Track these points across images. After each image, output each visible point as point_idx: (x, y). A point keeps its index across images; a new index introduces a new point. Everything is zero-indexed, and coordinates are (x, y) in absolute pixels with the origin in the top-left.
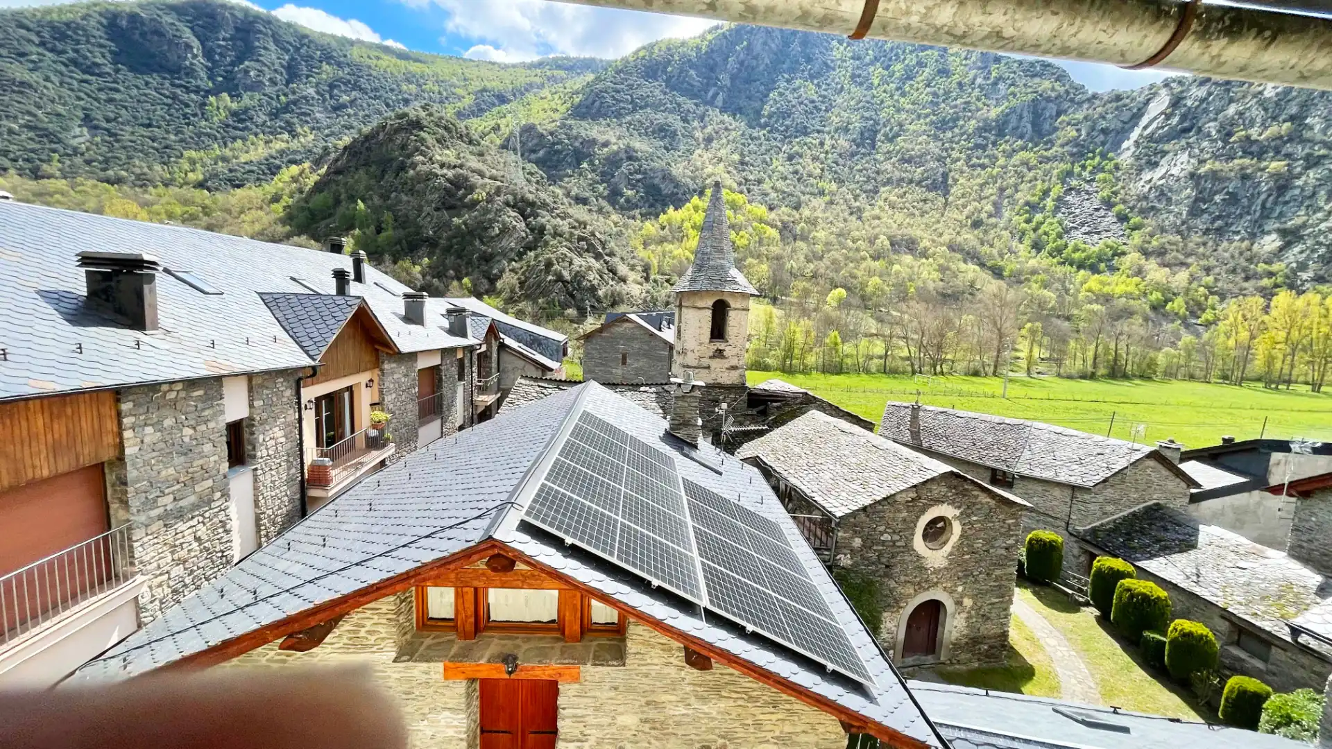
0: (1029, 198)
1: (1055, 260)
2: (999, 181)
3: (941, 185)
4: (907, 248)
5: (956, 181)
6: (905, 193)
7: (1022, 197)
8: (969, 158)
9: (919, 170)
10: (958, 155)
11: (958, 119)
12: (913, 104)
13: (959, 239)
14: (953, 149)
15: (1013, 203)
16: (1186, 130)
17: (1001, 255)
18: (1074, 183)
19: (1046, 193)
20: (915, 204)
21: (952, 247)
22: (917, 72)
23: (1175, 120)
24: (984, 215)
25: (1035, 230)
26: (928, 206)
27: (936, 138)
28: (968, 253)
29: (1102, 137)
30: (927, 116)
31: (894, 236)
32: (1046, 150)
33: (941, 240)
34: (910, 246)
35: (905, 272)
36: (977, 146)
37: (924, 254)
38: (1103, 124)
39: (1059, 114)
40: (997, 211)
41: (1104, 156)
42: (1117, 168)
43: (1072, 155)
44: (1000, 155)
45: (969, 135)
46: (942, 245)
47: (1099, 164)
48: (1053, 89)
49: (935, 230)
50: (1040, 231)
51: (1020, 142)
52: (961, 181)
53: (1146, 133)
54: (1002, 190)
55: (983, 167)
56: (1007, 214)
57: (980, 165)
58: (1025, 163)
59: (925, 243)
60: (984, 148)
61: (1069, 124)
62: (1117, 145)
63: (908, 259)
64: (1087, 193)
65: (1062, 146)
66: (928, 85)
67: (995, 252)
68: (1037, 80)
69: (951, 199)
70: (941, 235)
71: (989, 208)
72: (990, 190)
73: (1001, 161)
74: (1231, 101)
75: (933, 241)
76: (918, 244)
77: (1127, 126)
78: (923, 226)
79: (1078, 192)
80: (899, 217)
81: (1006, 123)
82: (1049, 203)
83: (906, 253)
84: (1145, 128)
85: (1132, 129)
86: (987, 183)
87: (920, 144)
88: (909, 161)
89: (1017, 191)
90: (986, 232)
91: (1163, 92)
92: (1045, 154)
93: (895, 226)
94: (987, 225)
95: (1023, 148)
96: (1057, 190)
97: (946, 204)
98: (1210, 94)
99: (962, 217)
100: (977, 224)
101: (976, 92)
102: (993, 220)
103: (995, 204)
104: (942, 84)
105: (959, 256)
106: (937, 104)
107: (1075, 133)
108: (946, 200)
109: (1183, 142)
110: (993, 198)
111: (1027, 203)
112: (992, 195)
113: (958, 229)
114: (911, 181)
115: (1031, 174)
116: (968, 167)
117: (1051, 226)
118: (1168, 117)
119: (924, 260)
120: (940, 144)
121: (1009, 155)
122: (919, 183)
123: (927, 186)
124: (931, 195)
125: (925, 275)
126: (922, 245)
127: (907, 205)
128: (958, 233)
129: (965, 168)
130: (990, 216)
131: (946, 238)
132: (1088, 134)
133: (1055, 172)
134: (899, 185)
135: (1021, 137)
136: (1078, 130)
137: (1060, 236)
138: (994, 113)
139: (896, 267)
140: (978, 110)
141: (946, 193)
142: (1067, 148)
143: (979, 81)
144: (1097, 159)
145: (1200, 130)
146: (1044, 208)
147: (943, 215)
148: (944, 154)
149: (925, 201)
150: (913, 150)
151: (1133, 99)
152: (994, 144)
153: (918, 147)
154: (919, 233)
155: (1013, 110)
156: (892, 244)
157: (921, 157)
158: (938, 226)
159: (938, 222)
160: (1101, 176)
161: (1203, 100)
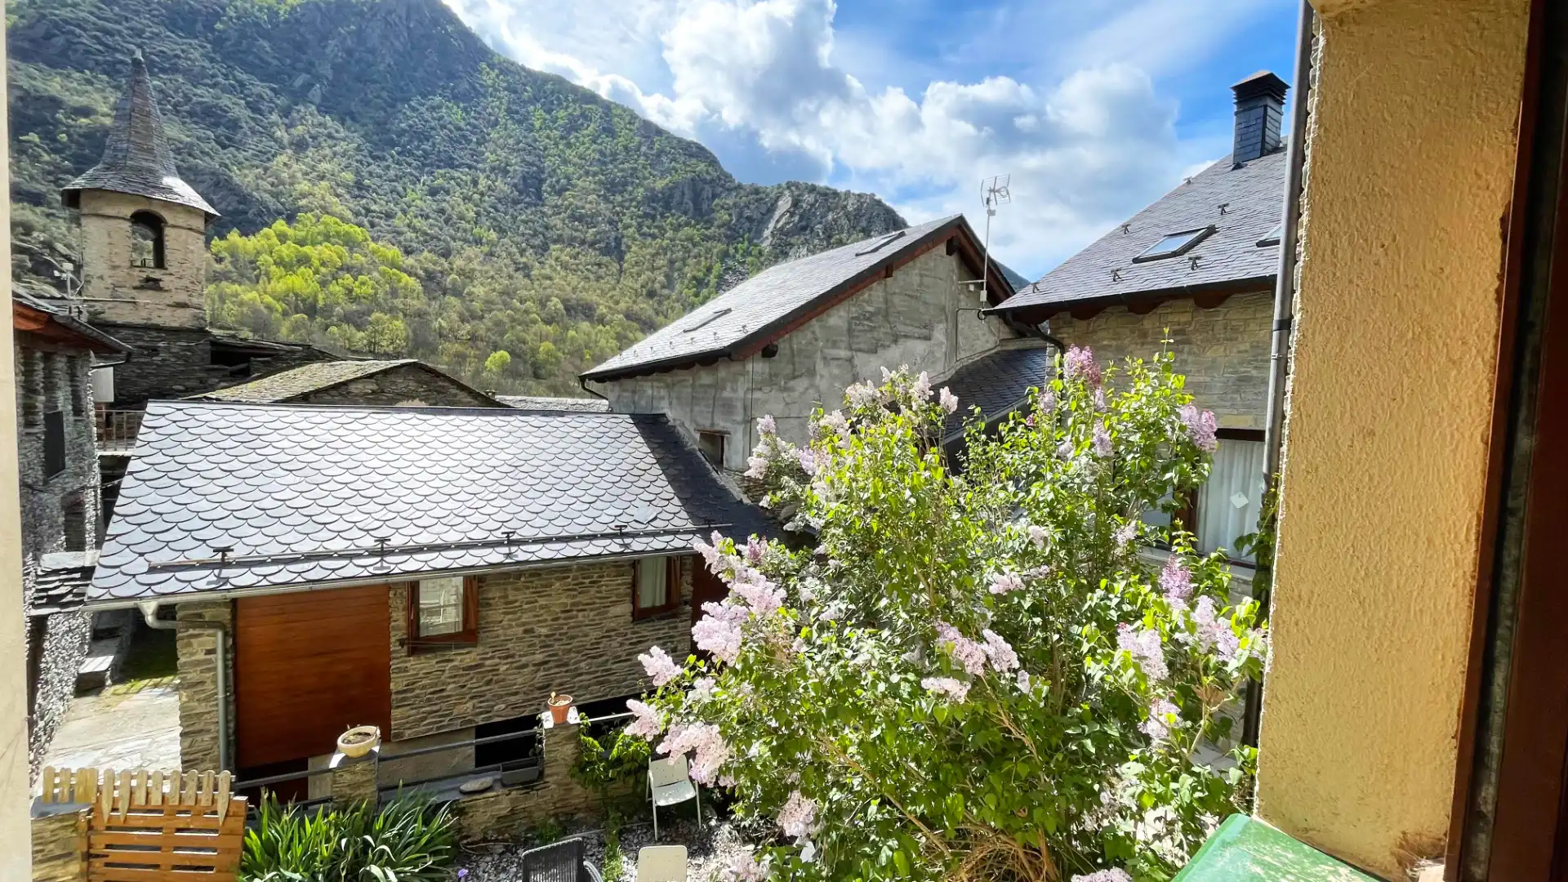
0: (695, 273)
2: (669, 253)
3: (615, 250)
4: (584, 314)
5: (629, 247)
6: (578, 253)
7: (689, 271)
8: (640, 226)
9: (591, 231)
10: (629, 221)
11: (625, 184)
12: (580, 158)
13: (636, 308)
14: (624, 214)
15: (683, 276)
16: (804, 228)
18: (730, 263)
19: (709, 270)
20: (590, 267)
21: (628, 316)
22: (582, 124)
23: (796, 218)
24: (657, 286)
26: (603, 271)
27: (606, 200)
28: (645, 323)
29: (747, 225)
30: (595, 174)
31: (568, 300)
32: (707, 229)
33: (619, 307)
34: (587, 311)
35: (581, 339)
36: (646, 215)
37: (602, 321)
38: (747, 213)
39: (714, 196)
40: (669, 283)
41: (750, 242)
42: (760, 253)
43: (727, 236)
44: (668, 228)
45: (638, 202)
46: (618, 313)
47: (748, 248)
48: (708, 173)
49: (611, 297)
51: (684, 218)
52: (634, 248)
53: (779, 226)
54: (672, 262)
55: (654, 237)
56: (678, 287)
57: (650, 235)
58: (690, 239)
59: (602, 310)
60: (653, 218)
61: (722, 207)
62: (759, 233)
63: (585, 325)
64: (741, 273)
65: (719, 227)
66: (594, 142)
68: (694, 161)
69: (625, 265)
70: (617, 303)
71: (661, 278)
72: (661, 262)
73: (670, 234)
74: (829, 209)
75: (610, 308)
76: (595, 310)
77: (765, 218)
78: (598, 292)
79: (735, 272)
80: (574, 279)
81: (671, 196)
82: (712, 280)
83: (583, 320)
84: (778, 221)
85: (769, 221)
86: (658, 253)
87: (591, 202)
88: (580, 219)
89: (685, 265)
90: (660, 303)
91: (787, 192)
92: (706, 232)
93: (569, 289)
94: (661, 296)
95: (687, 224)
96: (718, 268)
97: (621, 271)
98: (816, 201)
99: (637, 286)
100: (651, 294)
101: (642, 160)
102: (666, 292)
103: (667, 276)
104: (607, 144)
105: (635, 325)
106: (605, 163)
107: (726, 217)
108: (621, 266)
109: (802, 238)
110: (665, 269)
111: (694, 278)
112: (663, 266)
113: (634, 298)
114: (583, 242)
115: (696, 250)
116: (640, 235)
118: (792, 215)
119: (601, 327)
120: (611, 206)
121: (677, 228)
122: (592, 245)
123: (600, 249)
124: (606, 259)
125: (603, 342)
126: (598, 312)
127: (580, 267)
128: (634, 302)
129: (637, 236)
130: (663, 287)
131: (622, 306)
132: (738, 220)
133: (715, 251)
134: (570, 245)
135: (685, 213)
136: (730, 215)
138: (660, 185)
139: (572, 333)
140: (645, 178)
141: (621, 259)
142: (722, 230)
143: (643, 149)
144: (746, 244)
145: (812, 231)
146: (707, 285)
147: (618, 282)
148: (616, 218)
149: (599, 265)
150: (583, 208)
151: (767, 195)
152: (662, 215)
153: (588, 206)
154: (595, 298)
155: (676, 185)
156: (567, 309)
157: (593, 216)
158: (614, 293)
159: (614, 289)
160: (749, 259)
161: (812, 205)
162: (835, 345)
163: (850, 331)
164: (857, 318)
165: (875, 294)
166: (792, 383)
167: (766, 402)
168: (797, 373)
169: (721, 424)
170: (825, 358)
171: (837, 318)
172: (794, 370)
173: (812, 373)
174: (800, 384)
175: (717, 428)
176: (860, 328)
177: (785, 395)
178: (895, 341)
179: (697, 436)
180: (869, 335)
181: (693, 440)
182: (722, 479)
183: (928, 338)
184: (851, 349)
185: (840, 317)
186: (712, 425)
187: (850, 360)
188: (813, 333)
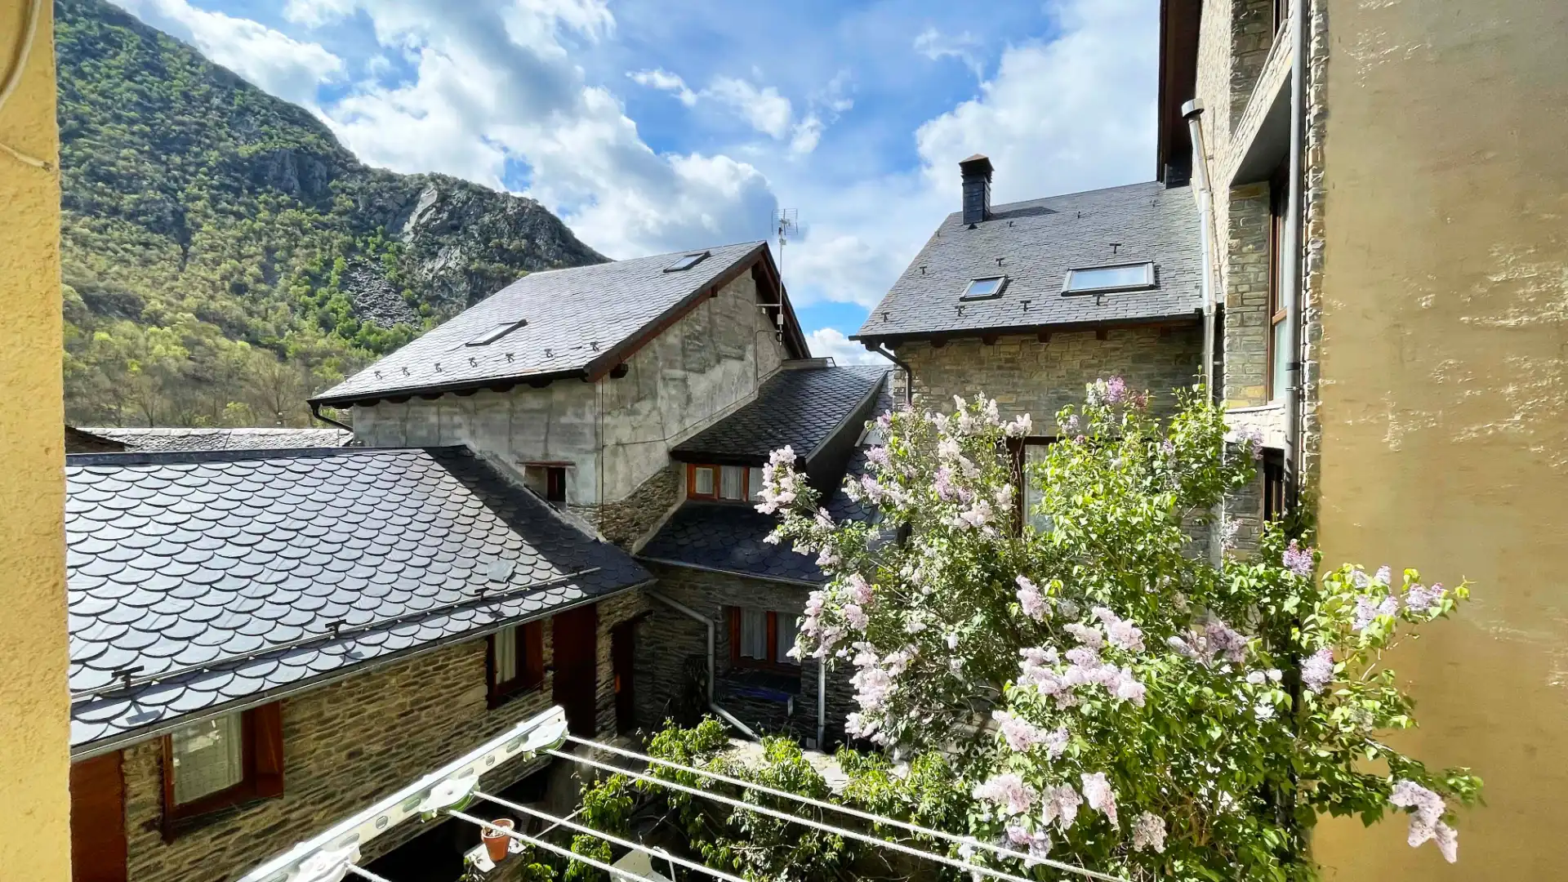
0: (307, 266)
1: (349, 342)
2: (265, 239)
3: (179, 228)
4: (124, 310)
5: (199, 226)
6: (106, 227)
7: (298, 263)
8: (214, 200)
9: (128, 198)
10: (196, 191)
11: (190, 142)
12: (102, 94)
13: (213, 305)
14: (187, 182)
15: (289, 270)
16: (455, 228)
17: (281, 333)
18: (358, 258)
19: (328, 264)
20: (129, 246)
21: (201, 315)
22: (104, 51)
23: (445, 216)
24: (248, 279)
25: (321, 305)
26: (153, 253)
27: (155, 159)
28: (231, 326)
29: (379, 216)
30: (132, 122)
31: (92, 290)
32: (321, 214)
33: (184, 304)
34: (130, 308)
35: (119, 343)
36: (223, 187)
37: (155, 319)
38: (379, 202)
39: (330, 177)
40: (268, 276)
41: (385, 236)
42: (400, 250)
43: (352, 227)
44: (261, 206)
45: (211, 169)
46: (184, 310)
47: (382, 243)
48: (319, 146)
49: (171, 289)
50: (327, 307)
51: (285, 197)
52: (205, 228)
53: (423, 221)
54: (269, 251)
55: (239, 216)
56: (282, 282)
57: (232, 213)
58: (298, 224)
59: (155, 305)
60: (237, 192)
61: (343, 191)
62: (398, 228)
63: (128, 326)
64: (374, 271)
65: (340, 214)
66: (130, 78)
67: (270, 326)
68: (297, 129)
69: (192, 249)
70: (182, 297)
71: (254, 269)
72: (249, 249)
73: (264, 214)
74: (485, 210)
75: (170, 304)
76: (142, 306)
77: (404, 210)
78: (148, 281)
79: (365, 269)
80: (102, 263)
81: (265, 168)
82: (335, 278)
83: (122, 319)
84: (421, 216)
85: (409, 213)
86: (246, 238)
87: (125, 159)
88: (109, 179)
89: (291, 255)
90: (254, 301)
91: (431, 184)
92: (321, 218)
93: (91, 274)
94: (255, 291)
95: (293, 206)
96: (340, 263)
97: (185, 255)
98: (469, 199)
99: (216, 277)
100: (239, 289)
101: (214, 115)
102: (263, 287)
103: (262, 267)
104: (155, 86)
105: (216, 328)
106: (152, 110)
107: (350, 204)
108: (185, 250)
109: (454, 239)
110: (259, 258)
111: (306, 272)
112: (256, 254)
113: (210, 292)
114: (115, 211)
115: (306, 239)
116: (217, 211)
117: (339, 301)
118: (439, 211)
119: (154, 329)
120: (163, 169)
121: (277, 209)
122: (131, 216)
123: (147, 224)
124: (156, 238)
125: (159, 349)
126: (149, 308)
127: (111, 245)
128: (212, 297)
129: (210, 211)
130: (258, 281)
131: (190, 302)
132: (366, 209)
133: (335, 242)
134: (89, 212)
135: (289, 192)
136: (355, 201)
137: (351, 315)
138: (245, 151)
139: (99, 335)
140: (221, 140)
141: (185, 239)
142: (345, 218)
143: (216, 101)
144: (380, 237)
145: (465, 232)
146: (327, 282)
147: (182, 270)
148: (173, 185)
149: (146, 245)
150: (113, 165)
151: (405, 184)
152: (252, 191)
153: (121, 163)
154: (140, 289)
155: (272, 155)
156: (87, 299)
157: (130, 178)
158: (174, 284)
159: (175, 278)
160: (384, 256)
161: (464, 203)
162: (672, 366)
163: (683, 350)
164: (688, 337)
165: (702, 312)
166: (637, 405)
167: (615, 427)
168: (642, 395)
169: (558, 454)
170: (664, 379)
171: (673, 337)
172: (639, 392)
173: (654, 395)
174: (645, 406)
175: (554, 459)
176: (691, 347)
177: (632, 418)
178: (718, 361)
179: (522, 470)
180: (698, 355)
181: (517, 475)
182: (565, 516)
183: (741, 358)
184: (685, 369)
185: (676, 336)
186: (546, 455)
187: (684, 380)
188: (654, 352)
